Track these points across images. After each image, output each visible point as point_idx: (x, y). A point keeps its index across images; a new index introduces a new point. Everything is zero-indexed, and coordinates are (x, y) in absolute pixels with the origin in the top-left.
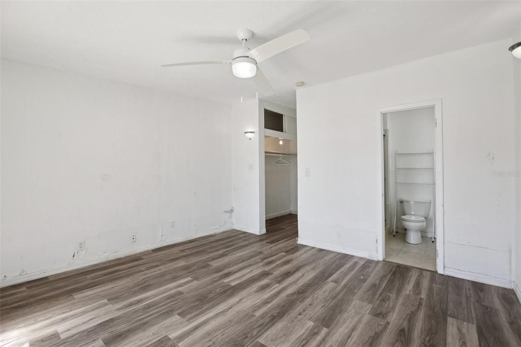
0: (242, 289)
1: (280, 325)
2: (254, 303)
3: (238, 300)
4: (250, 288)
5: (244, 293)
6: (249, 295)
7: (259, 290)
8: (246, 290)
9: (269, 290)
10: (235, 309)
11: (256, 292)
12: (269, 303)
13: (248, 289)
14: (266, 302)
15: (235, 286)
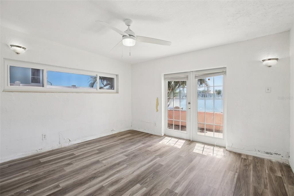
0: (132, 181)
1: (117, 161)
2: (125, 171)
3: (134, 173)
4: (126, 182)
5: (131, 178)
6: (127, 176)
7: (120, 180)
8: (129, 179)
9: (113, 180)
10: (136, 168)
11: (122, 179)
12: (117, 171)
13: (128, 180)
14: (118, 171)
15: (137, 183)
